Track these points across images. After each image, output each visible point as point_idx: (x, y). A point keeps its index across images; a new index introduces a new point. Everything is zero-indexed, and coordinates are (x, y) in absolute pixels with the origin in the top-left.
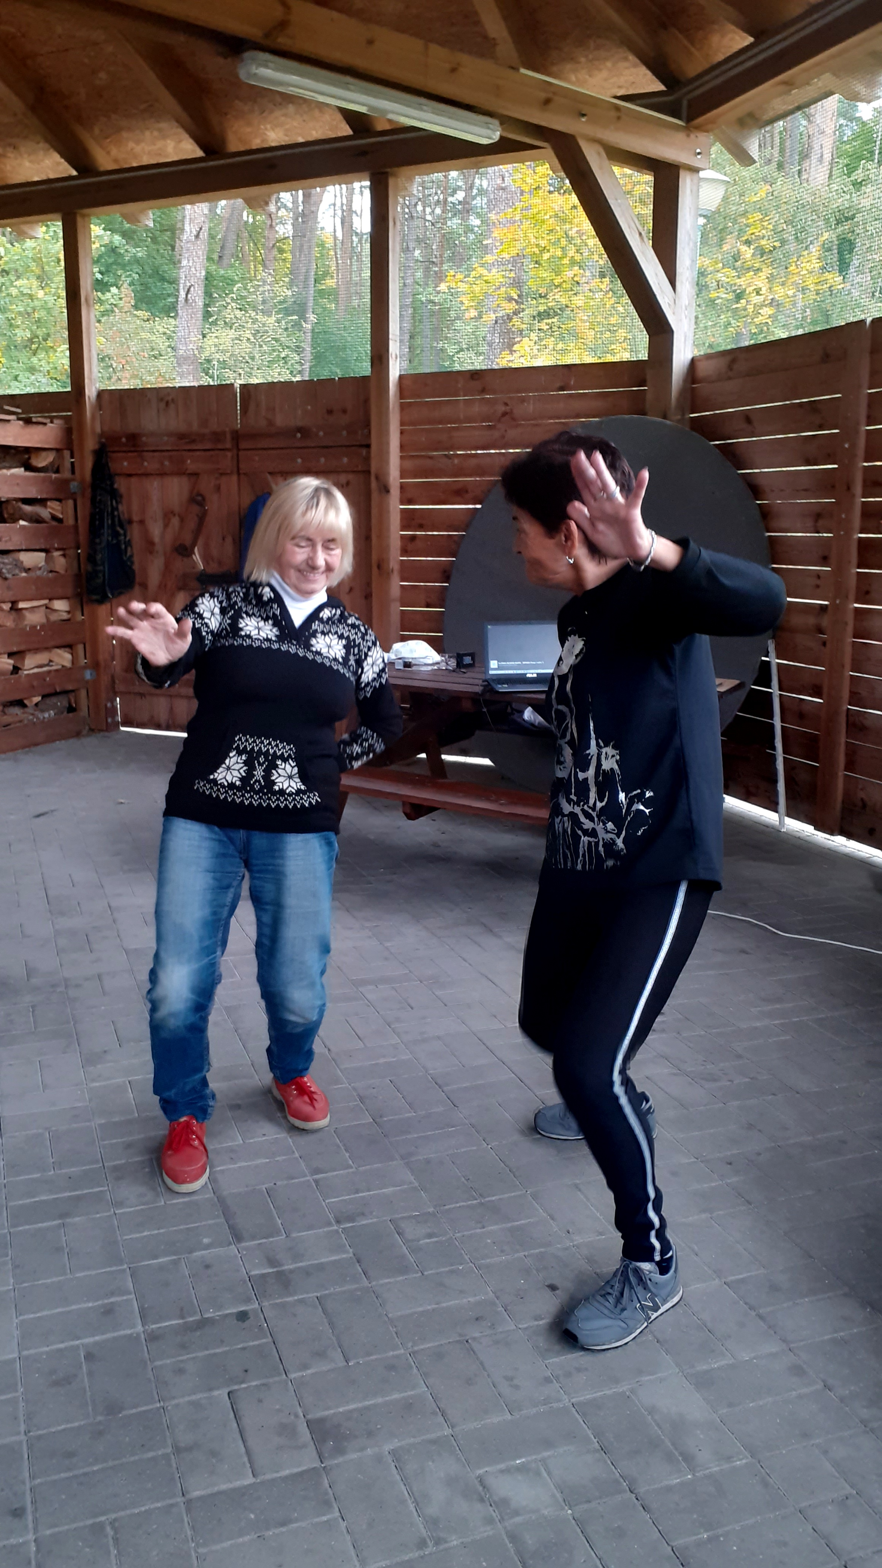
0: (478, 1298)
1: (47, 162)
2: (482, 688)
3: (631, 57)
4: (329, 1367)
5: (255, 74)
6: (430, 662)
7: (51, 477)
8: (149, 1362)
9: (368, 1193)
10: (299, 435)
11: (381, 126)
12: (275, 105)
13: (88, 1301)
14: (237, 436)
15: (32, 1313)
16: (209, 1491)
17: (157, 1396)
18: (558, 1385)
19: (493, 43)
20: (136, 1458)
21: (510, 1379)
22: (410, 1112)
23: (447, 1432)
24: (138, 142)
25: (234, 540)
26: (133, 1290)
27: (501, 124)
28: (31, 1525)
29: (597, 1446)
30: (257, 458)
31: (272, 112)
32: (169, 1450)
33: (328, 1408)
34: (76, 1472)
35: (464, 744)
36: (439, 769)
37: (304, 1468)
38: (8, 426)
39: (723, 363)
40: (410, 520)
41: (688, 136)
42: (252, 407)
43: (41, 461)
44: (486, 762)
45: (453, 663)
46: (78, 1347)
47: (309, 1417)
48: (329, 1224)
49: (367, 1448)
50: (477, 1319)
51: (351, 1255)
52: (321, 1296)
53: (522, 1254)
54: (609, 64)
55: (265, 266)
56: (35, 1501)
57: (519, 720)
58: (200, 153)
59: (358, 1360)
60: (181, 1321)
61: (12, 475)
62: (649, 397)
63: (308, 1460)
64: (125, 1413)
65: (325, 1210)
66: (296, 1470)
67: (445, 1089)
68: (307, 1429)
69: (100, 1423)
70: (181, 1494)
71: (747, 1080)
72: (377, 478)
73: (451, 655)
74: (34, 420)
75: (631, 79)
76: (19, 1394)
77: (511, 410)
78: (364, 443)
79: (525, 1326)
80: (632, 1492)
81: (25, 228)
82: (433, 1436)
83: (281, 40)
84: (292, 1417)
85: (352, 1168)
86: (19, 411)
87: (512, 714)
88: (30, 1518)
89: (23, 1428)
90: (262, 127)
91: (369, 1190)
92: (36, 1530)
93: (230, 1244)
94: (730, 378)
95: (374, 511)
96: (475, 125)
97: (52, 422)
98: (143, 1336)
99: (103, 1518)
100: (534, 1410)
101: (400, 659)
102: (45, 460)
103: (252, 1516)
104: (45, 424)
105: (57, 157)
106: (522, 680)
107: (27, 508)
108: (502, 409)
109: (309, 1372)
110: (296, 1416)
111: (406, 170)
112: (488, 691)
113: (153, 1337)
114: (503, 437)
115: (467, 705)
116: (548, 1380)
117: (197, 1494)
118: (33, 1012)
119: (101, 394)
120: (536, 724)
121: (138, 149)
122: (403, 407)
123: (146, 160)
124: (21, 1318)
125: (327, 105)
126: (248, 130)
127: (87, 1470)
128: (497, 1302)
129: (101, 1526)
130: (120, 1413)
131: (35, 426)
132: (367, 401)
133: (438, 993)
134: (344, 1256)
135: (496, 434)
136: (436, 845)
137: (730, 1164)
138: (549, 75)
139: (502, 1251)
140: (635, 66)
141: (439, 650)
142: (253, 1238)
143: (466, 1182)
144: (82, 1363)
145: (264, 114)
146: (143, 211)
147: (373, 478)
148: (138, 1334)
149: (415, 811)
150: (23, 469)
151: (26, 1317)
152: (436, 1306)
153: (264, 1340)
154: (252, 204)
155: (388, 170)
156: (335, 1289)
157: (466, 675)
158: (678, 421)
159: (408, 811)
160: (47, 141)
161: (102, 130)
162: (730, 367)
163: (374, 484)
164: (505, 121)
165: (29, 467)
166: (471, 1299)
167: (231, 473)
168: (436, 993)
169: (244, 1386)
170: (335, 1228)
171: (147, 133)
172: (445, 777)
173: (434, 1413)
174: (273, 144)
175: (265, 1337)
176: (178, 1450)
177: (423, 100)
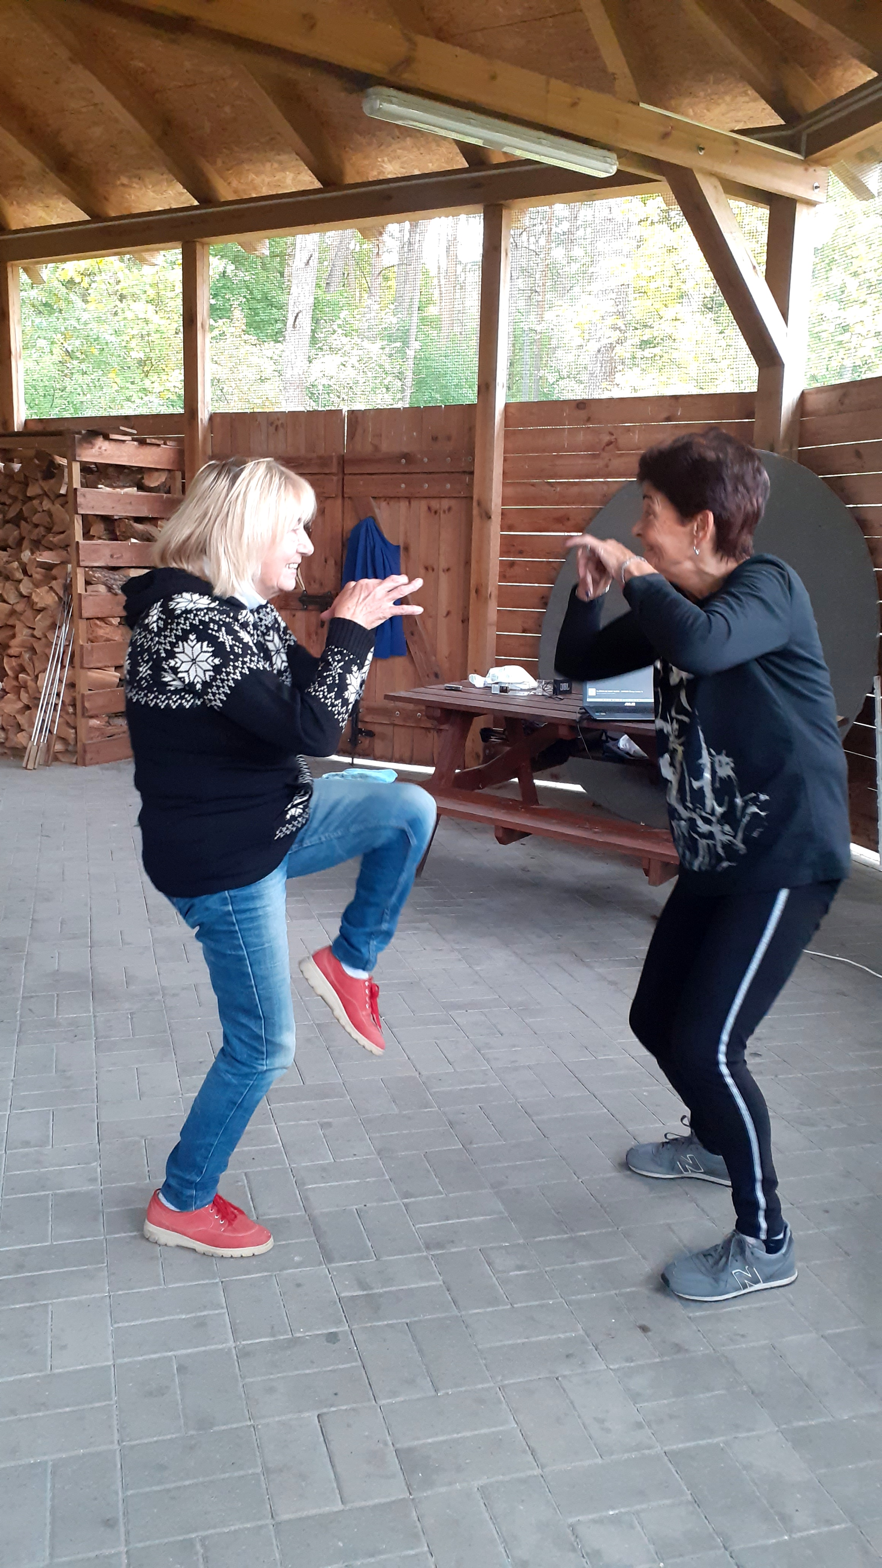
0: (568, 1334)
1: (171, 192)
2: (579, 715)
3: (751, 92)
4: (418, 1396)
5: (380, 109)
6: (527, 687)
7: (163, 496)
8: (240, 1379)
9: (458, 1221)
10: (403, 461)
11: (497, 159)
12: (393, 138)
13: (181, 1313)
14: (343, 461)
15: (127, 1322)
16: (299, 1515)
17: (247, 1413)
18: (649, 1432)
19: (613, 77)
20: (227, 1475)
21: (601, 1421)
22: (500, 1140)
23: (537, 1472)
24: (257, 174)
25: (335, 562)
26: (225, 1305)
27: (619, 157)
28: (123, 1538)
29: (690, 1497)
30: (361, 483)
31: (390, 145)
32: (259, 1470)
33: (418, 1439)
34: (168, 1486)
35: (555, 769)
36: (531, 795)
37: (393, 1499)
38: (123, 446)
39: (834, 396)
40: (509, 546)
41: (806, 170)
42: (359, 431)
43: (153, 482)
44: (578, 788)
45: (550, 688)
46: (170, 1358)
47: (398, 1446)
48: (419, 1250)
49: (456, 1483)
50: (567, 1356)
51: (441, 1283)
52: (410, 1322)
53: (613, 1292)
54: (728, 98)
55: (371, 295)
56: (128, 1513)
57: (615, 748)
58: (318, 185)
59: (447, 1391)
60: (272, 1339)
61: (126, 494)
62: (757, 429)
63: (397, 1491)
64: (216, 1428)
65: (415, 1235)
66: (383, 1500)
67: (535, 1118)
68: (396, 1459)
69: (192, 1436)
70: (270, 1517)
71: (845, 1126)
72: (479, 504)
73: (548, 681)
74: (148, 441)
75: (750, 113)
76: (112, 1402)
77: (616, 439)
78: (467, 470)
79: (616, 1366)
80: (726, 1549)
81: (146, 255)
82: (522, 1475)
83: (406, 76)
84: (381, 1445)
85: (442, 1194)
86: (135, 432)
87: (607, 741)
88: (122, 1530)
89: (116, 1437)
90: (379, 160)
91: (459, 1218)
92: (127, 1542)
93: (320, 1264)
94: (840, 412)
95: (475, 536)
96: (593, 158)
97: (165, 444)
98: (234, 1352)
99: (193, 1536)
100: (626, 1456)
101: (497, 683)
102: (157, 481)
103: (340, 1544)
104: (159, 445)
105: (180, 187)
106: (620, 708)
107: (139, 527)
108: (606, 438)
109: (398, 1399)
110: (386, 1444)
111: (520, 202)
112: (586, 719)
113: (244, 1354)
114: (607, 466)
115: (563, 732)
116: (639, 1426)
117: (286, 1517)
118: (132, 1018)
119: (213, 417)
120: (632, 753)
121: (258, 180)
122: (507, 435)
123: (265, 191)
124: (116, 1326)
125: (445, 138)
126: (366, 162)
127: (179, 1484)
128: (588, 1339)
129: (191, 1543)
130: (211, 1428)
131: (149, 447)
132: (471, 429)
133: (529, 1020)
134: (434, 1283)
135: (600, 463)
136: (525, 870)
137: (827, 1212)
138: (666, 109)
139: (593, 1288)
140: (754, 100)
141: (536, 677)
142: (344, 1259)
143: (556, 1215)
144: (174, 1375)
145: (382, 148)
146: (260, 240)
147: (475, 504)
148: (230, 1349)
149: (508, 835)
150: (135, 489)
151: (120, 1325)
152: (526, 1340)
153: (354, 1364)
154: (365, 233)
155: (502, 202)
156: (424, 1316)
157: (561, 702)
158: (785, 454)
159: (500, 835)
160: (171, 171)
161: (223, 162)
162: (841, 402)
163: (475, 512)
164: (622, 154)
165: (141, 487)
166: (562, 1336)
167: (337, 496)
168: (526, 1021)
169: (333, 1409)
170: (425, 1254)
171: (268, 165)
172: (537, 803)
173: (524, 1452)
174: (390, 176)
175: (356, 1361)
176: (267, 1471)
177: (542, 134)
